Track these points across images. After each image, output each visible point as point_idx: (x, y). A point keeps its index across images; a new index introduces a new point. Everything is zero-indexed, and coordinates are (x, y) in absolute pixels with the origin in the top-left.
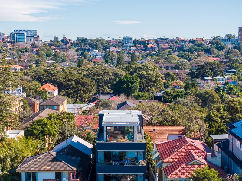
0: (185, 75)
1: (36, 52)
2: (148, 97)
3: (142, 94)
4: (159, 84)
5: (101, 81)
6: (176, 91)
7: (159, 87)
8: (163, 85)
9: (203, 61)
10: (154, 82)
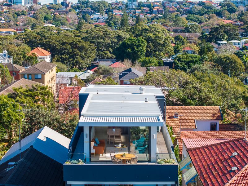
0: (197, 39)
1: (33, 15)
2: (157, 63)
3: (149, 60)
4: (169, 49)
5: (101, 45)
6: (189, 56)
7: (168, 52)
8: (173, 49)
9: (215, 23)
10: (163, 45)
